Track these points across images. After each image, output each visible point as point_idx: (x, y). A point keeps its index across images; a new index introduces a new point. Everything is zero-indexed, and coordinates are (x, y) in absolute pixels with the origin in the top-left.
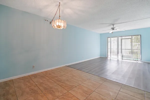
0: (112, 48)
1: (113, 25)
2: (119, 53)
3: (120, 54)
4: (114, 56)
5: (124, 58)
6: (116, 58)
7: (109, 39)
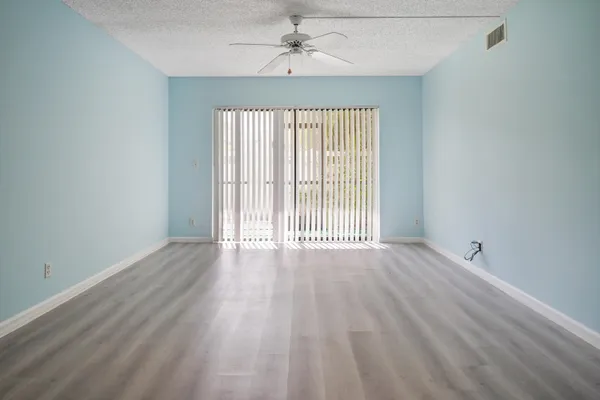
0: (244, 177)
1: (296, 19)
2: (282, 210)
3: (288, 210)
4: (257, 226)
5: (307, 234)
6: (269, 234)
7: (229, 117)
